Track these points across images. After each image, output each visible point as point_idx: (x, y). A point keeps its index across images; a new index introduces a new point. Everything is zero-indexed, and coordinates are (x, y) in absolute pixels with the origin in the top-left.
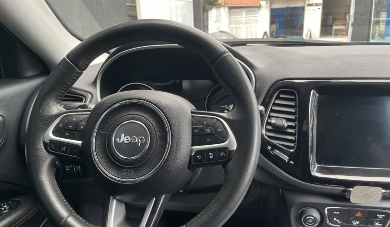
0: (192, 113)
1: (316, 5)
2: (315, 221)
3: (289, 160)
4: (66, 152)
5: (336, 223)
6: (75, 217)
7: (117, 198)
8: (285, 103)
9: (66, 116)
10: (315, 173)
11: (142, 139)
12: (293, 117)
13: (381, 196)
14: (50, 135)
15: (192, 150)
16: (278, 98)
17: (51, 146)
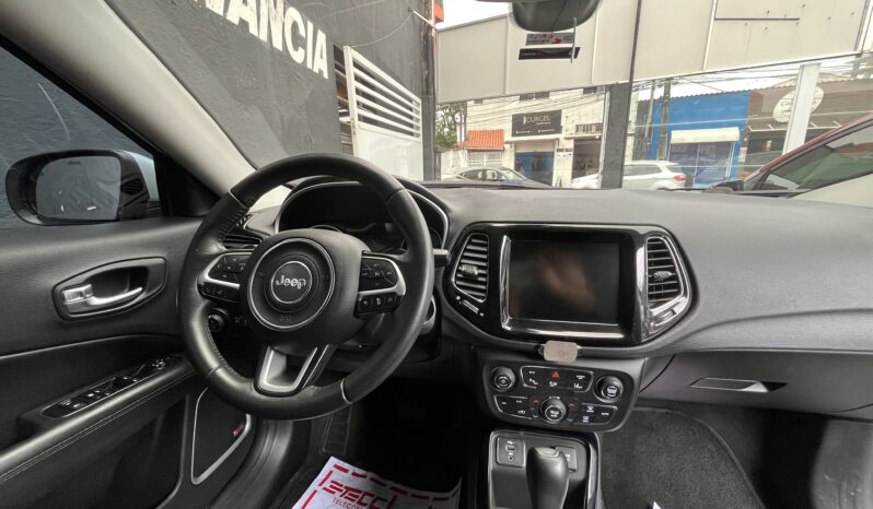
0: (363, 254)
1: (567, 150)
2: (508, 382)
3: (479, 312)
4: (222, 296)
5: (532, 384)
6: (226, 369)
7: (276, 348)
8: (477, 248)
9: (226, 257)
10: (506, 327)
11: (302, 282)
12: (484, 264)
13: (576, 353)
14: (206, 277)
15: (358, 296)
16: (470, 243)
17: (206, 289)
